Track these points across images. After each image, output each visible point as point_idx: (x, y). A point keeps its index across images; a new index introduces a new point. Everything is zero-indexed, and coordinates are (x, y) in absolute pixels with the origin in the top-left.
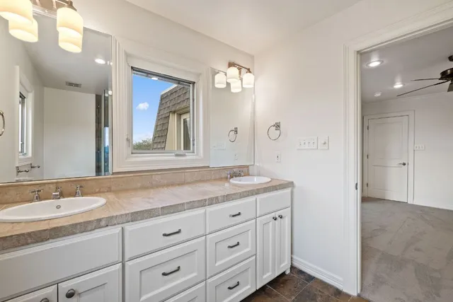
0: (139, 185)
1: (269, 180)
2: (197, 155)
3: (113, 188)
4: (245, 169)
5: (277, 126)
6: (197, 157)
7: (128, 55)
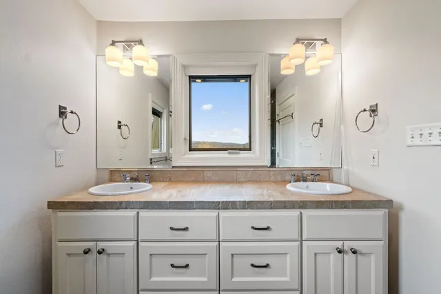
0: (193, 178)
1: (350, 189)
2: (254, 153)
3: (173, 179)
4: (325, 173)
5: (374, 111)
6: (253, 156)
7: (184, 67)
